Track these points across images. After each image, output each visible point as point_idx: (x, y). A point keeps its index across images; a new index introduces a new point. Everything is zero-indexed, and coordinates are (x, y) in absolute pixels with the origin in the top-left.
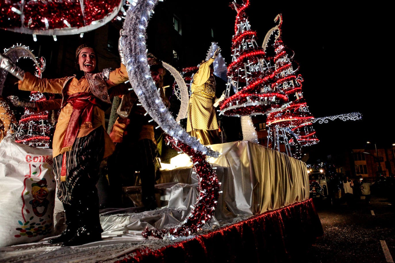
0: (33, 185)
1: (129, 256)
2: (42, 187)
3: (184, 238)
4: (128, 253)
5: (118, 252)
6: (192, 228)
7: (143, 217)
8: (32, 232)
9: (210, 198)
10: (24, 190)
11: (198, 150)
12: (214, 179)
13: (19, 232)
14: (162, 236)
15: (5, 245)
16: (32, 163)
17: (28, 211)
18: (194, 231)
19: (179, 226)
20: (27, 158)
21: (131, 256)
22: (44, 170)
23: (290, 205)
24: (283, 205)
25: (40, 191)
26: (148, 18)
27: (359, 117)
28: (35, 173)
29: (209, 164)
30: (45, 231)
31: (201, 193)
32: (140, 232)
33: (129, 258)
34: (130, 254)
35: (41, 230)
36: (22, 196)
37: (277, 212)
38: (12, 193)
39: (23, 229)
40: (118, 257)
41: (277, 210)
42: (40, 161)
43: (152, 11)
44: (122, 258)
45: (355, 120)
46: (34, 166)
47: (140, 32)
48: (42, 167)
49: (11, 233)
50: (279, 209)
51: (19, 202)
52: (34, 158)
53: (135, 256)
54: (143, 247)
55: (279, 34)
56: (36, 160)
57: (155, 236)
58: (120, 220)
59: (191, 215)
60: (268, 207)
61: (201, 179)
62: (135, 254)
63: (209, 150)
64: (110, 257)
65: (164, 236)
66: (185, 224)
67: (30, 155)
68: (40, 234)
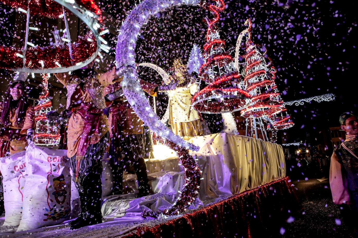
0: (54, 180)
1: (132, 233)
2: (61, 181)
3: (174, 217)
4: (131, 231)
5: (124, 230)
6: (181, 208)
7: (141, 202)
8: (56, 216)
9: (194, 184)
10: (48, 185)
11: (182, 146)
12: (196, 168)
13: (46, 217)
14: (157, 216)
15: (37, 227)
16: (52, 163)
17: (51, 200)
18: (182, 211)
19: (170, 207)
20: (48, 159)
21: (133, 232)
22: (62, 167)
23: (267, 184)
24: (260, 184)
25: (59, 184)
26: (136, 40)
27: (332, 97)
28: (55, 170)
29: (191, 156)
30: (65, 215)
31: (187, 181)
32: (140, 213)
33: (132, 234)
34: (133, 231)
35: (62, 215)
36: (47, 189)
37: (254, 191)
38: (39, 187)
39: (49, 214)
40: (125, 234)
41: (255, 189)
42: (58, 161)
43: (139, 33)
44: (127, 235)
45: (329, 100)
46: (54, 165)
47: (130, 52)
48: (60, 166)
49: (41, 218)
50: (256, 188)
51: (45, 194)
52: (54, 159)
53: (137, 233)
54: (142, 225)
55: (249, 36)
56: (55, 160)
57: (151, 217)
58: (123, 204)
59: (179, 198)
60: (246, 187)
61: (186, 169)
62: (137, 231)
63: (191, 145)
64: (118, 234)
65: (158, 216)
66: (175, 206)
67: (51, 156)
68: (62, 218)
